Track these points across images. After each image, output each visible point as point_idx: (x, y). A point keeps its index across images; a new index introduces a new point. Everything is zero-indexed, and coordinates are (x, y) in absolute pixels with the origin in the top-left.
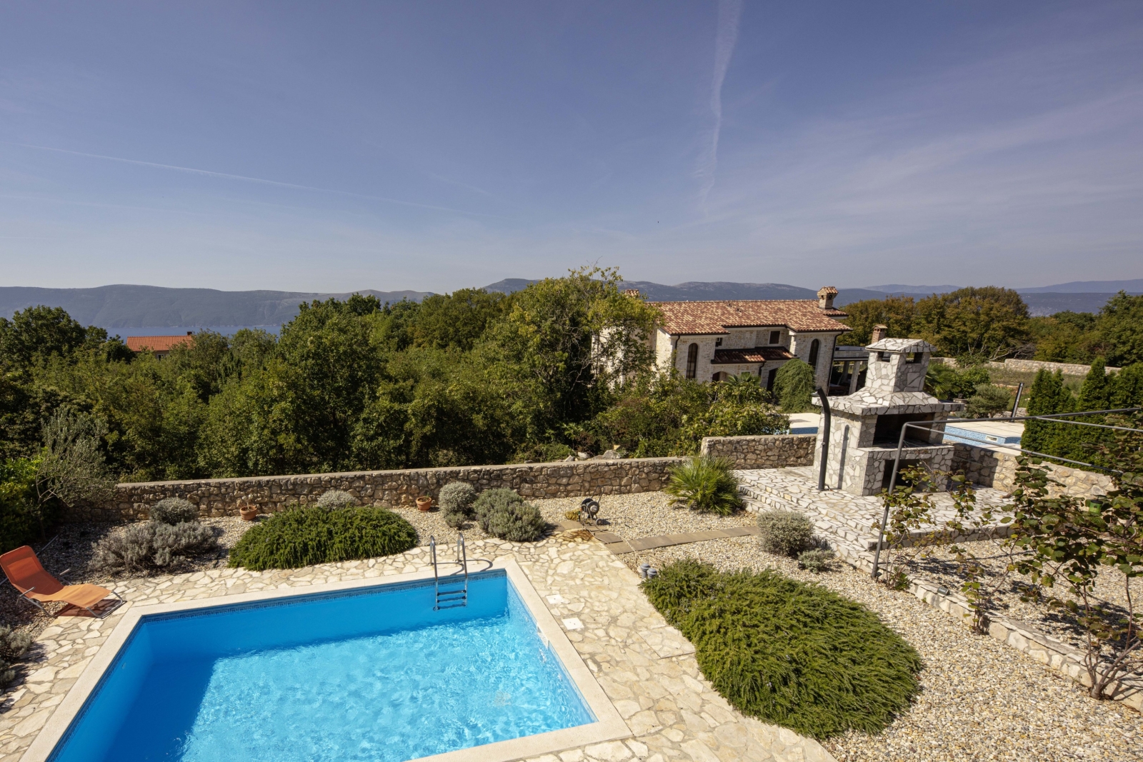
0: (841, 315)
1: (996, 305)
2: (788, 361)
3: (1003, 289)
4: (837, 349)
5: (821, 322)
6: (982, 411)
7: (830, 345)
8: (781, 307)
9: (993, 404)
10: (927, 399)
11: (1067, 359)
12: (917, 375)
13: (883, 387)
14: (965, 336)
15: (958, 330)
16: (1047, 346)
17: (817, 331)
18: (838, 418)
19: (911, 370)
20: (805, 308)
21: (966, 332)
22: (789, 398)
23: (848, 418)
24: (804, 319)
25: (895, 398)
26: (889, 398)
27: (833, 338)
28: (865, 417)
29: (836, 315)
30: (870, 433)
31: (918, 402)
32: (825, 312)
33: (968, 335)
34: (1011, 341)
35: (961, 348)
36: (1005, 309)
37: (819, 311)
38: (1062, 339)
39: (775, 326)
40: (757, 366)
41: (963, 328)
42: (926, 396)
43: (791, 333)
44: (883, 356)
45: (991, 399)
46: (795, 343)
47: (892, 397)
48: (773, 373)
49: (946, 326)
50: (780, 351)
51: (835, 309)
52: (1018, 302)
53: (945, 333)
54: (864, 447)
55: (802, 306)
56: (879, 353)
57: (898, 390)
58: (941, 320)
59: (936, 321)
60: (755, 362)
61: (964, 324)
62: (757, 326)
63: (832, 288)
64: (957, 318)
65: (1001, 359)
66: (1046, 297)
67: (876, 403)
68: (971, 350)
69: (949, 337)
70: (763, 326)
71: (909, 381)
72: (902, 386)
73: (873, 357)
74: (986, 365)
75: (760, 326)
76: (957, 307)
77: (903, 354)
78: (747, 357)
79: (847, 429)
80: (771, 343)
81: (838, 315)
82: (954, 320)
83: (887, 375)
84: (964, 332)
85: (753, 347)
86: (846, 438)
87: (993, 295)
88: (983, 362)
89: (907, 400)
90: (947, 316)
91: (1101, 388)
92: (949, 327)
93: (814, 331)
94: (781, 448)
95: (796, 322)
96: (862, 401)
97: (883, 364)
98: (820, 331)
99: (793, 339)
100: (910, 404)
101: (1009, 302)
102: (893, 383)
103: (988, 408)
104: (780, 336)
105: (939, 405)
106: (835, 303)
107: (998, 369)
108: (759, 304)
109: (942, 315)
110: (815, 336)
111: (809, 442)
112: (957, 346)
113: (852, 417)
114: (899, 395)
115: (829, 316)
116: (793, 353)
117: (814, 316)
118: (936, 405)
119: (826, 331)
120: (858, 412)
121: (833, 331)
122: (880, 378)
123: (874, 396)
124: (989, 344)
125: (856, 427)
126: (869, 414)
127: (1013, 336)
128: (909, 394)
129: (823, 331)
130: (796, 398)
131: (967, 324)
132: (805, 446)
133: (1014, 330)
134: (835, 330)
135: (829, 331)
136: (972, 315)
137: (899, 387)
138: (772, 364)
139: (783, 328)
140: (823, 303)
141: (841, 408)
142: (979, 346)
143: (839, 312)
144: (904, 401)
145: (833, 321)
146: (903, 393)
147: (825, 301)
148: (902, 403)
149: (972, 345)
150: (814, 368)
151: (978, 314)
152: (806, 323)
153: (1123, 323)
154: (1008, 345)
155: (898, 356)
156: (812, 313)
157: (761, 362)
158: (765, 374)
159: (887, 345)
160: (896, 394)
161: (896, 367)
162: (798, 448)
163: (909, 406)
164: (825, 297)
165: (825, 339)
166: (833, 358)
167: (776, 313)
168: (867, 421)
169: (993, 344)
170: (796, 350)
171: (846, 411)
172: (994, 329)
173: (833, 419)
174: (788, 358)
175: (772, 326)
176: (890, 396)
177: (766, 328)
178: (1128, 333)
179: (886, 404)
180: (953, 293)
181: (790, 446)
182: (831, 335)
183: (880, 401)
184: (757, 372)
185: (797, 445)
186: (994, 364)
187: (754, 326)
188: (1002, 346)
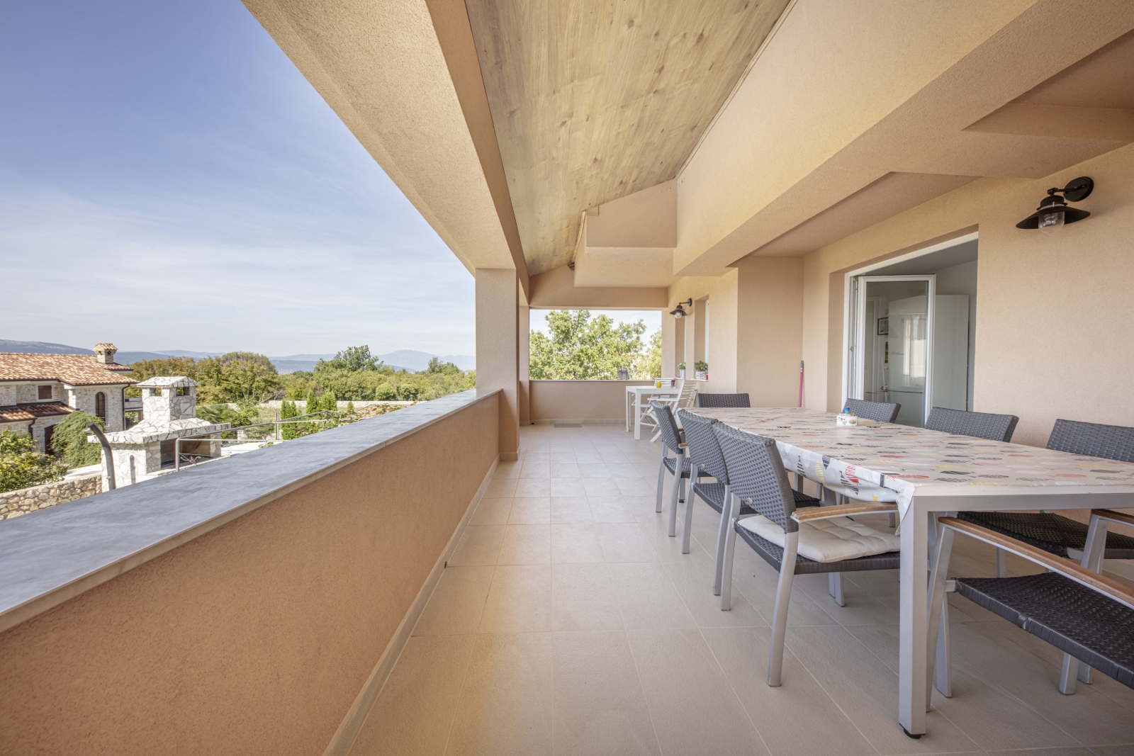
0: (124, 370)
1: (256, 365)
2: (68, 416)
3: (258, 354)
4: (127, 400)
5: (102, 376)
6: (258, 435)
7: (119, 396)
8: (49, 361)
9: (263, 429)
10: (201, 423)
11: (303, 398)
12: (188, 405)
13: (160, 417)
14: (240, 387)
15: (234, 383)
16: (290, 391)
17: (99, 384)
18: (121, 451)
19: (182, 401)
20: (81, 362)
21: (240, 384)
22: (76, 454)
23: (131, 449)
24: (81, 373)
25: (173, 425)
26: (168, 425)
27: (120, 391)
28: (147, 445)
29: (118, 370)
30: (156, 458)
31: (194, 426)
32: (106, 366)
33: (242, 386)
34: (271, 389)
35: (239, 396)
36: (261, 368)
37: (98, 365)
38: (298, 386)
39: (43, 380)
40: (25, 424)
41: (237, 381)
42: (200, 420)
43: (66, 387)
44: (155, 391)
45: (261, 426)
46: (74, 397)
47: (170, 425)
48: (49, 431)
49: (224, 380)
50: (55, 406)
51: (117, 364)
52: (269, 364)
53: (225, 385)
54: (153, 471)
55: (76, 360)
56: (151, 389)
57: (174, 418)
58: (220, 375)
59: (215, 376)
60: (20, 420)
61: (237, 378)
62: (15, 380)
63: (110, 345)
64: (230, 374)
65: (266, 402)
66: (288, 363)
67: (157, 431)
68: (246, 396)
69: (228, 388)
70: (24, 380)
71: (182, 411)
72: (177, 415)
73: (146, 393)
74: (257, 406)
75: (19, 380)
76: (229, 366)
77: (171, 388)
78: (5, 415)
79: (132, 459)
80: (40, 398)
81: (121, 370)
82: (229, 376)
83: (162, 407)
84: (238, 384)
85: (15, 404)
86: (133, 468)
87: (252, 358)
88: (255, 403)
89: (184, 425)
90: (223, 373)
91: (315, 408)
92: (227, 380)
93: (96, 384)
94: (59, 496)
95: (72, 376)
96: (143, 432)
97: (156, 398)
98: (103, 384)
99: (70, 393)
100: (187, 428)
101: (263, 363)
102: (168, 412)
103: (260, 433)
104: (53, 390)
105: (211, 426)
106: (115, 358)
107: (265, 408)
108: (15, 357)
109: (219, 372)
110: (99, 389)
111: (95, 482)
112: (237, 394)
113: (135, 446)
114: (176, 422)
115: (111, 370)
116: (74, 407)
117: (94, 370)
118: (209, 427)
119: (110, 384)
120: (140, 441)
121: (117, 383)
122: (156, 410)
123: (154, 426)
124: (256, 392)
125: (141, 456)
126: (151, 441)
127: (270, 386)
128: (185, 420)
129: (107, 384)
130: (86, 452)
131: (239, 378)
132: (90, 488)
133: (270, 381)
134: (121, 383)
135: (114, 384)
136: (242, 372)
137: (175, 416)
138: (47, 421)
139: (56, 382)
140: (102, 358)
141: (122, 440)
142: (251, 393)
143: (122, 367)
144: (182, 426)
145: (116, 375)
146: (180, 420)
147: (104, 356)
148: (180, 428)
149: (246, 393)
150: (104, 420)
151: (245, 371)
152: (83, 377)
153: (323, 376)
154: (269, 392)
155: (169, 390)
156: (90, 367)
157: (30, 419)
158: (39, 432)
159: (157, 382)
160: (174, 422)
161: (168, 399)
162: (82, 491)
163: (186, 430)
164: (103, 352)
165: (111, 392)
166: (123, 409)
167: (42, 366)
168: (151, 448)
169: (260, 391)
170: (77, 404)
171: (127, 442)
172: (258, 381)
173: (115, 453)
174: (67, 413)
175: (38, 380)
176: (168, 424)
177: (29, 382)
178: (327, 381)
179: (166, 431)
180: (224, 356)
181: (71, 492)
182: (117, 388)
183: (160, 429)
184: (25, 431)
185: (81, 488)
186: (262, 405)
187: (9, 380)
188: (266, 392)
